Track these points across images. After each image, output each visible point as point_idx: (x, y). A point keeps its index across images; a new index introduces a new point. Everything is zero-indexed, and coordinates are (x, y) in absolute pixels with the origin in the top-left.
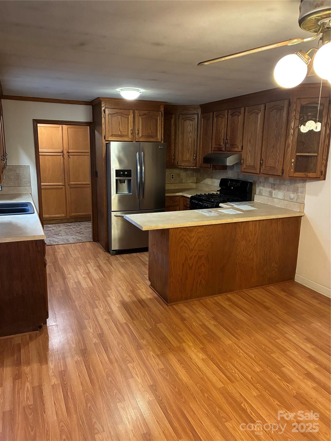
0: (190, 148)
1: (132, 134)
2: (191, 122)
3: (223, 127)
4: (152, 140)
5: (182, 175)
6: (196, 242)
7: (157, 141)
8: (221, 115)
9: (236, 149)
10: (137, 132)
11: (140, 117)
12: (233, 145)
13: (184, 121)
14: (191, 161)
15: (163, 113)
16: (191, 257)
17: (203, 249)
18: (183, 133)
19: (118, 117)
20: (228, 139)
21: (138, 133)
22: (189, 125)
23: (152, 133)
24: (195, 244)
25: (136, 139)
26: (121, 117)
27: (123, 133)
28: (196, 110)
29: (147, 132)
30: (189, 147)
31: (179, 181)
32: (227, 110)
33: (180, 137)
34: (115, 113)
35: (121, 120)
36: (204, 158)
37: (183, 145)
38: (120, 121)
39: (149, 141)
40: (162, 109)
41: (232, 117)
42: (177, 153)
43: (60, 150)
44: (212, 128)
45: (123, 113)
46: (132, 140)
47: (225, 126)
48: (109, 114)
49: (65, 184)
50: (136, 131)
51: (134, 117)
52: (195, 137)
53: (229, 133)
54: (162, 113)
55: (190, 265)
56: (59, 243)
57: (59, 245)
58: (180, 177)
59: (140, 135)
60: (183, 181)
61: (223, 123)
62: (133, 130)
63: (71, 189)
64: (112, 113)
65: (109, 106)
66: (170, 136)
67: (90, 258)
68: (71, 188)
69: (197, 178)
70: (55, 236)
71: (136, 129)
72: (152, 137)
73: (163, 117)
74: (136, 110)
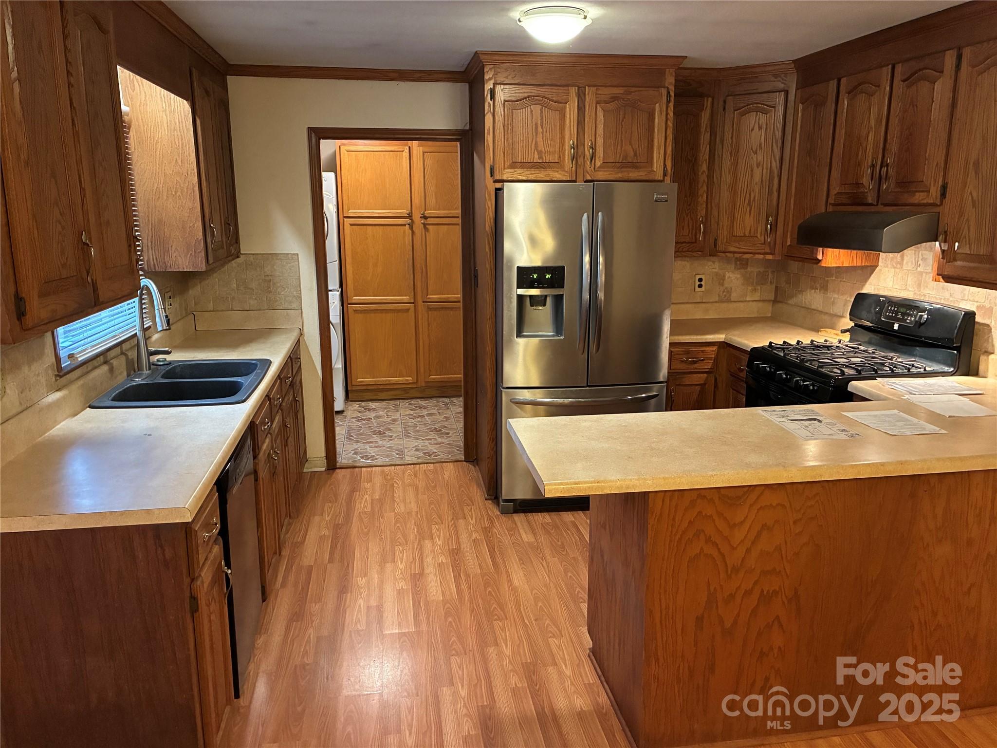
0: (754, 198)
1: (574, 158)
2: (763, 119)
3: (873, 123)
4: (634, 174)
5: (729, 277)
6: (753, 543)
7: (651, 177)
8: (867, 85)
9: (919, 197)
10: (588, 153)
11: (598, 106)
12: (907, 184)
13: (743, 114)
14: (759, 236)
15: (672, 94)
16: (732, 596)
17: (778, 570)
18: (735, 152)
19: (532, 111)
20: (887, 165)
21: (593, 157)
22: (757, 126)
23: (635, 155)
24: (748, 551)
25: (585, 173)
26: (541, 110)
27: (548, 158)
28: (779, 79)
29: (619, 151)
30: (752, 196)
31: (719, 295)
32: (890, 67)
33: (727, 164)
34: (525, 98)
35: (542, 119)
36: (800, 228)
37: (733, 189)
38: (539, 122)
39: (626, 178)
40: (670, 80)
41: (908, 87)
42: (715, 213)
43: (404, 212)
44: (831, 132)
45: (547, 96)
46: (574, 179)
47: (878, 121)
48: (505, 101)
49: (415, 300)
50: (586, 149)
51: (581, 109)
52: (775, 165)
53: (894, 146)
54: (668, 93)
55: (728, 625)
56: (375, 463)
57: (374, 469)
58: (723, 285)
59: (599, 162)
60: (734, 296)
61: (874, 111)
62: (578, 147)
63: (430, 312)
64: (514, 99)
65: (507, 77)
66: (693, 162)
67: (440, 517)
68: (430, 309)
69: (777, 287)
70: (375, 438)
71: (588, 143)
72: (634, 166)
73: (671, 105)
74: (589, 86)
